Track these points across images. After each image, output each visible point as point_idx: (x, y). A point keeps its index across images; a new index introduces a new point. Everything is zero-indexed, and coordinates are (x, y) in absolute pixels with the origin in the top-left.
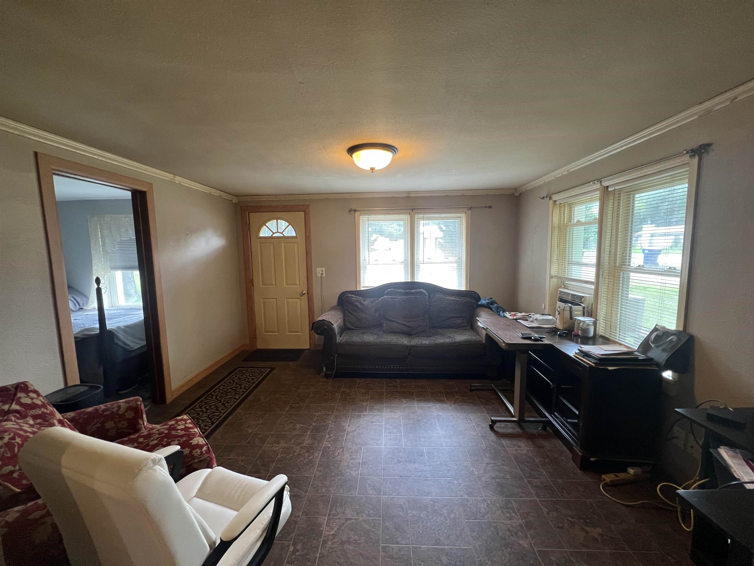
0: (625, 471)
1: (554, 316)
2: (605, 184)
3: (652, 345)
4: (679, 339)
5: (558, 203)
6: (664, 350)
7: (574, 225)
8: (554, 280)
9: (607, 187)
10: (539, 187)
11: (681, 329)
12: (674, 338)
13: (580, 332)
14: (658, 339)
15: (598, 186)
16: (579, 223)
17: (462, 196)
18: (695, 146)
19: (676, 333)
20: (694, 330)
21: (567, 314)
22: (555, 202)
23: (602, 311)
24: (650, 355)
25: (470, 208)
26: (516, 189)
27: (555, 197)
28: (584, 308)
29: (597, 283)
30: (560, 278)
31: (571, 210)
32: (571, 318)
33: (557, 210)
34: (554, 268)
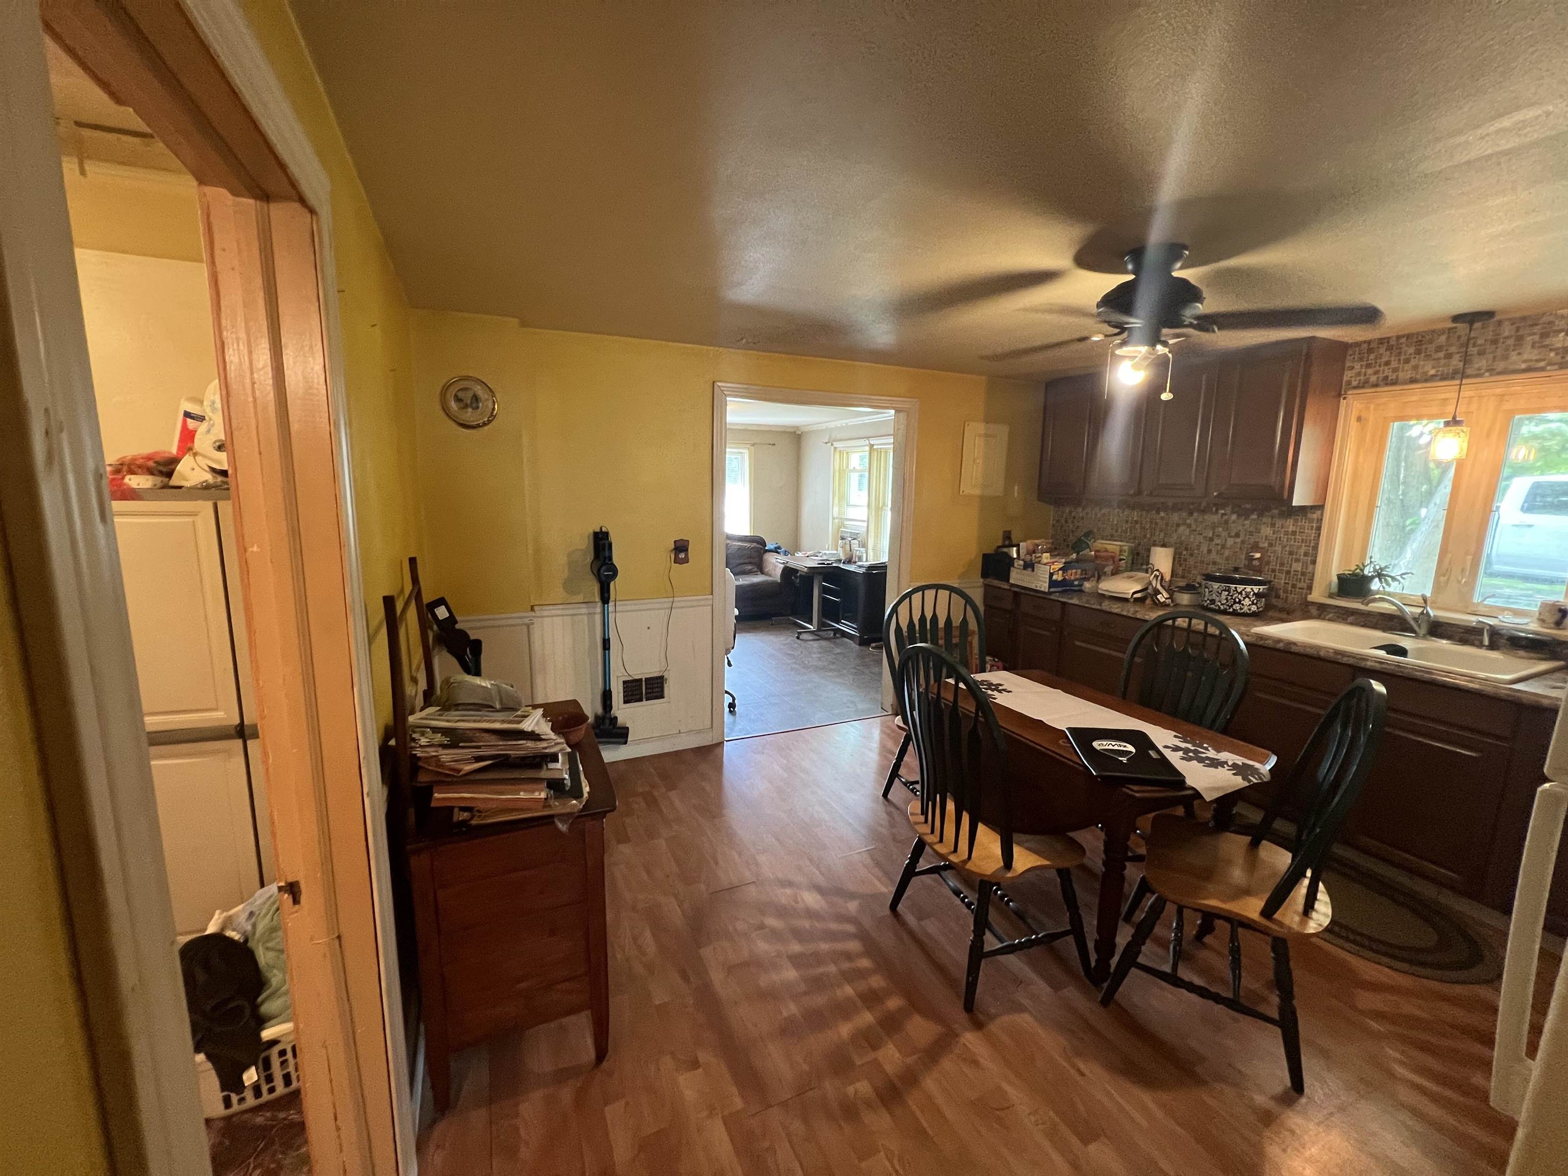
1: (837, 551)
2: (872, 442)
5: (838, 450)
7: (851, 471)
8: (836, 521)
9: (874, 445)
10: (822, 431)
13: (857, 559)
15: (867, 442)
16: (854, 470)
17: (745, 430)
21: (848, 547)
22: (835, 448)
25: (753, 445)
26: (797, 427)
27: (836, 444)
29: (868, 521)
30: (841, 519)
31: (848, 458)
32: (851, 550)
33: (837, 455)
34: (836, 509)
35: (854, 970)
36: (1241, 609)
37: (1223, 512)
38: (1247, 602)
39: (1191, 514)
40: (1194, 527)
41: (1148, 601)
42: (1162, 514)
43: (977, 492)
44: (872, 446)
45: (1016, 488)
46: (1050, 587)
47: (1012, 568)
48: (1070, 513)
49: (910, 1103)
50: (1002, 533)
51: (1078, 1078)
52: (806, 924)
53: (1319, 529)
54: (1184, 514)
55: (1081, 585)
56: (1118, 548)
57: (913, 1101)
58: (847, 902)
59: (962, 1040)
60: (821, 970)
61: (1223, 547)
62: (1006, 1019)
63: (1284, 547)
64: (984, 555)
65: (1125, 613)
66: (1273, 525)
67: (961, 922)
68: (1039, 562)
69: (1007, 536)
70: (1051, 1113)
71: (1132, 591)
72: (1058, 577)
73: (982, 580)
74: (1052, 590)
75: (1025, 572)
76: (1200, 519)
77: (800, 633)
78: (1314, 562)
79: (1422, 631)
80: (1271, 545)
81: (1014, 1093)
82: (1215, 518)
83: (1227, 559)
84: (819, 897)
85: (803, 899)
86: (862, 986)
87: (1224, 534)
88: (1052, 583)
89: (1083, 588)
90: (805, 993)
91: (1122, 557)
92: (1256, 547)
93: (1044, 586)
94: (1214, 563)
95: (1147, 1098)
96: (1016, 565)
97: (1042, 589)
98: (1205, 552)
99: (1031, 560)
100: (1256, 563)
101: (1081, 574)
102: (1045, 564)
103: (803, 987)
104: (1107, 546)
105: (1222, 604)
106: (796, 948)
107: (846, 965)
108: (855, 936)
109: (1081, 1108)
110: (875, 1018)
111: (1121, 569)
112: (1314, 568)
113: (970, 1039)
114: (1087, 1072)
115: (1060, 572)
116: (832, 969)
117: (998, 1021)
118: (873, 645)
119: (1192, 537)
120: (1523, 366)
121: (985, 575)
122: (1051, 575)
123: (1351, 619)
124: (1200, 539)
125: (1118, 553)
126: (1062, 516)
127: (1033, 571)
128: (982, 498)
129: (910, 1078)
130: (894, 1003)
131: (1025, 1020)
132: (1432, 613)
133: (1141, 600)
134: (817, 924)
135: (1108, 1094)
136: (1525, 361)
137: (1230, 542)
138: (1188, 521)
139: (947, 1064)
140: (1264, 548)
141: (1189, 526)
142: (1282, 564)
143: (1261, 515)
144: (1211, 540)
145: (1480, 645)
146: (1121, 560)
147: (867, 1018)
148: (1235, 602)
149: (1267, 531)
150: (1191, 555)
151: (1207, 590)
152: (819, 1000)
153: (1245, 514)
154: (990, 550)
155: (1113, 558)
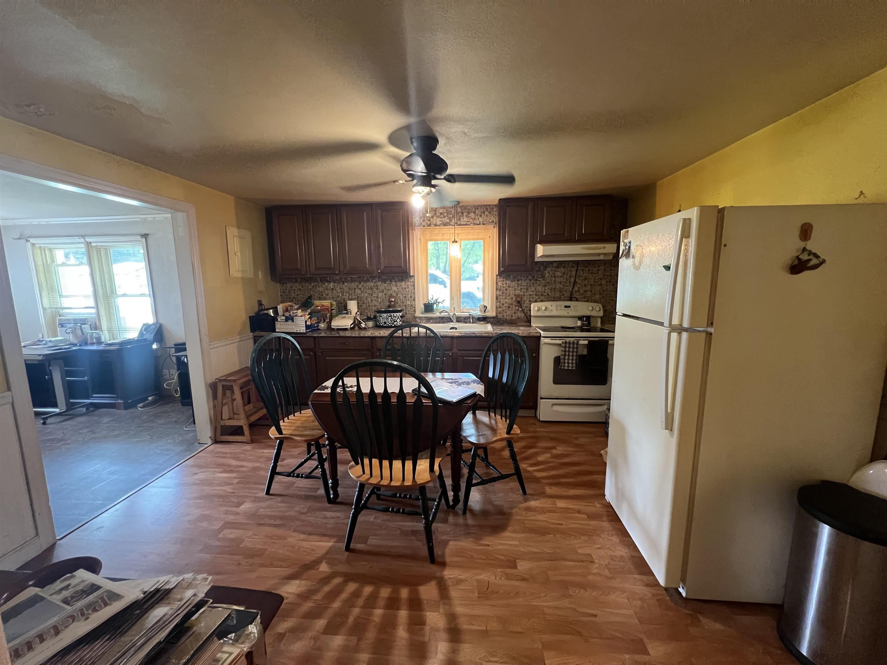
0: (148, 400)
1: (62, 337)
2: (89, 240)
3: (144, 333)
4: (156, 327)
5: (37, 247)
6: (151, 333)
7: (59, 265)
8: (49, 310)
9: (90, 243)
11: (156, 322)
12: (153, 327)
13: (94, 341)
14: (146, 330)
15: (82, 240)
16: (66, 264)
18: (143, 233)
19: (153, 325)
20: (161, 321)
21: (78, 332)
22: (33, 245)
23: (104, 325)
24: (145, 337)
27: (33, 241)
28: (90, 325)
29: (97, 307)
30: (55, 309)
31: (52, 254)
32: (83, 333)
33: (38, 251)
34: (46, 301)
35: (366, 599)
36: (397, 324)
37: (375, 281)
38: (398, 320)
39: (360, 283)
40: (362, 289)
41: (356, 328)
42: (346, 284)
43: (240, 275)
44: (89, 244)
45: (260, 273)
46: (306, 330)
47: (276, 322)
48: (291, 287)
49: (465, 627)
50: (257, 302)
51: (487, 548)
52: (308, 605)
53: (414, 285)
54: (357, 283)
55: (318, 326)
56: (329, 305)
57: (464, 625)
58: (318, 569)
59: (446, 577)
60: (351, 619)
61: (377, 297)
62: (447, 551)
63: (402, 295)
64: (250, 317)
65: (354, 335)
66: (397, 286)
67: (384, 527)
68: (296, 316)
69: (260, 303)
70: (499, 570)
71: (350, 324)
72: (309, 323)
73: (252, 334)
74: (307, 331)
75: (286, 323)
76: (365, 285)
77: (44, 419)
78: (414, 300)
79: (455, 321)
80: (397, 294)
81: (484, 576)
82: (372, 284)
83: (380, 303)
84: (297, 582)
85: (287, 593)
86: (381, 603)
87: (376, 291)
88: (307, 327)
89: (319, 328)
90: (359, 640)
91: (333, 308)
92: (391, 296)
93: (303, 330)
94: (375, 306)
95: (506, 534)
96: (279, 320)
97: (302, 331)
98: (370, 301)
99: (290, 315)
100: (392, 303)
101: (317, 320)
102: (301, 316)
103: (354, 639)
104: (323, 303)
105: (390, 323)
106: (321, 623)
107: (361, 602)
108: (346, 582)
109: (502, 558)
110: (405, 610)
111: (333, 314)
112: (415, 303)
113: (448, 573)
114: (488, 543)
115: (309, 320)
116: (356, 611)
117: (447, 555)
118: (141, 405)
119: (363, 294)
120: (465, 223)
121: (253, 330)
122: (306, 322)
123: (431, 321)
124: (366, 295)
125: (330, 306)
126: (286, 289)
127: (293, 321)
128: (243, 279)
129: (452, 617)
130: (404, 593)
131: (452, 544)
132: (456, 314)
133: (353, 328)
134: (316, 597)
135: (501, 544)
136: (465, 221)
137: (380, 294)
138: (359, 287)
139: (454, 593)
140: (394, 296)
141: (360, 289)
142: (403, 303)
143: (391, 281)
144: (372, 295)
145: (470, 322)
146: (333, 309)
147: (403, 614)
148: (394, 321)
149: (394, 288)
150: (364, 303)
151: (381, 318)
152: (371, 635)
153: (384, 281)
154: (253, 314)
155: (328, 309)
